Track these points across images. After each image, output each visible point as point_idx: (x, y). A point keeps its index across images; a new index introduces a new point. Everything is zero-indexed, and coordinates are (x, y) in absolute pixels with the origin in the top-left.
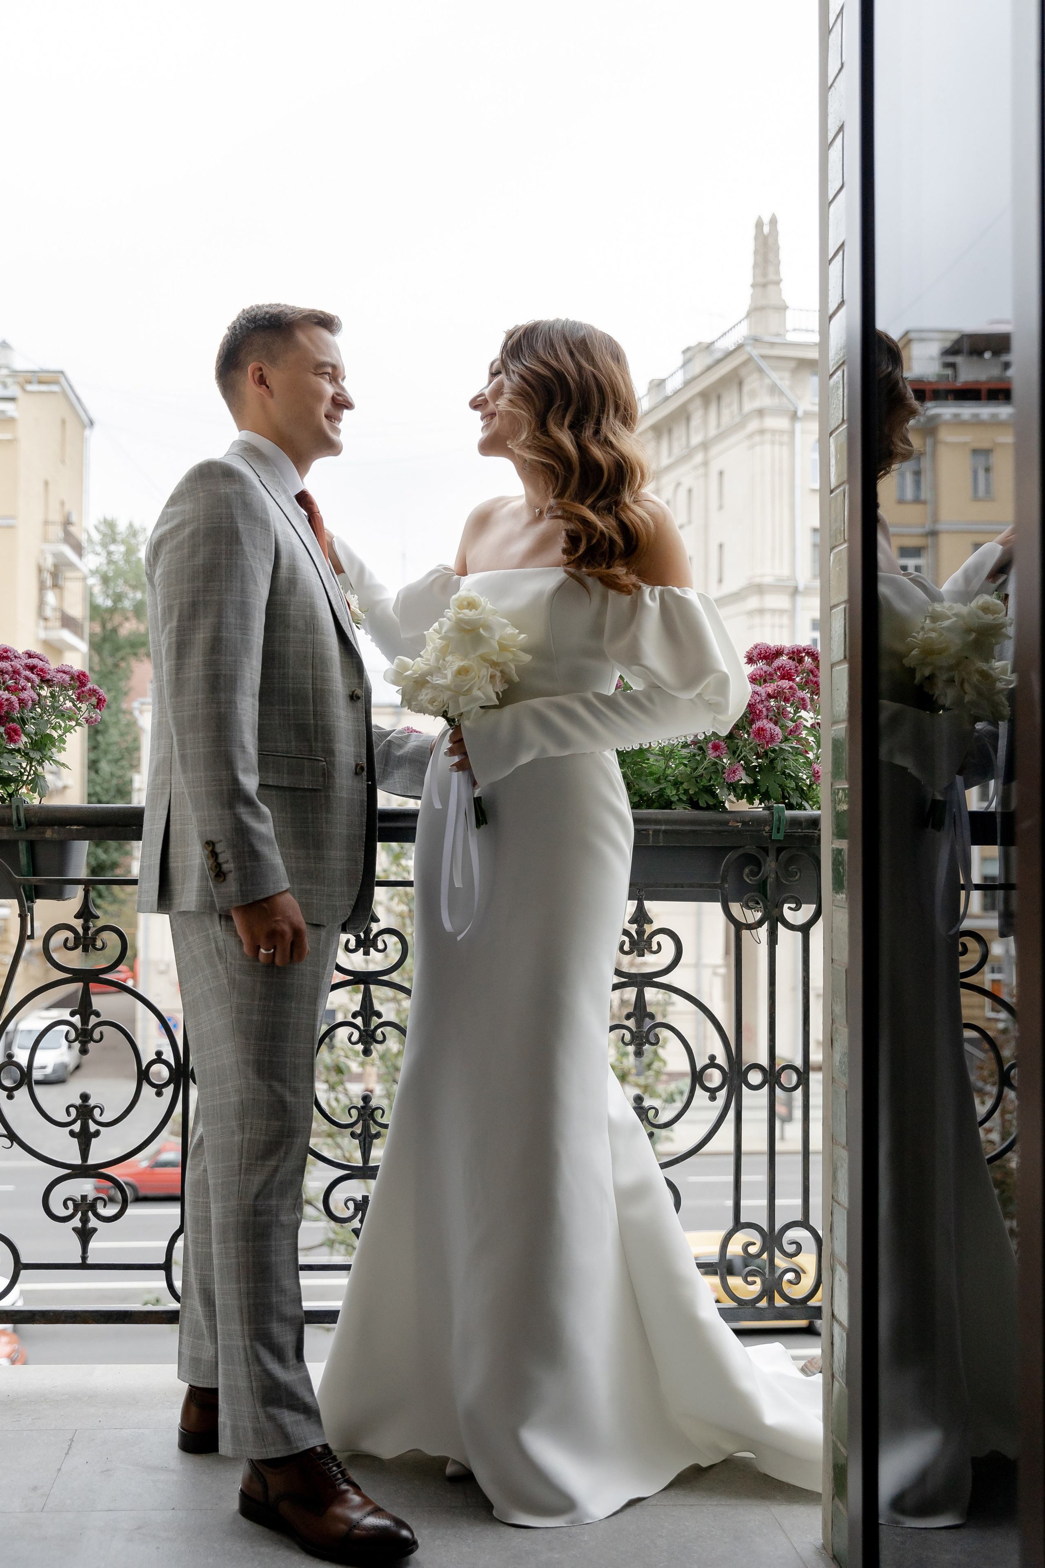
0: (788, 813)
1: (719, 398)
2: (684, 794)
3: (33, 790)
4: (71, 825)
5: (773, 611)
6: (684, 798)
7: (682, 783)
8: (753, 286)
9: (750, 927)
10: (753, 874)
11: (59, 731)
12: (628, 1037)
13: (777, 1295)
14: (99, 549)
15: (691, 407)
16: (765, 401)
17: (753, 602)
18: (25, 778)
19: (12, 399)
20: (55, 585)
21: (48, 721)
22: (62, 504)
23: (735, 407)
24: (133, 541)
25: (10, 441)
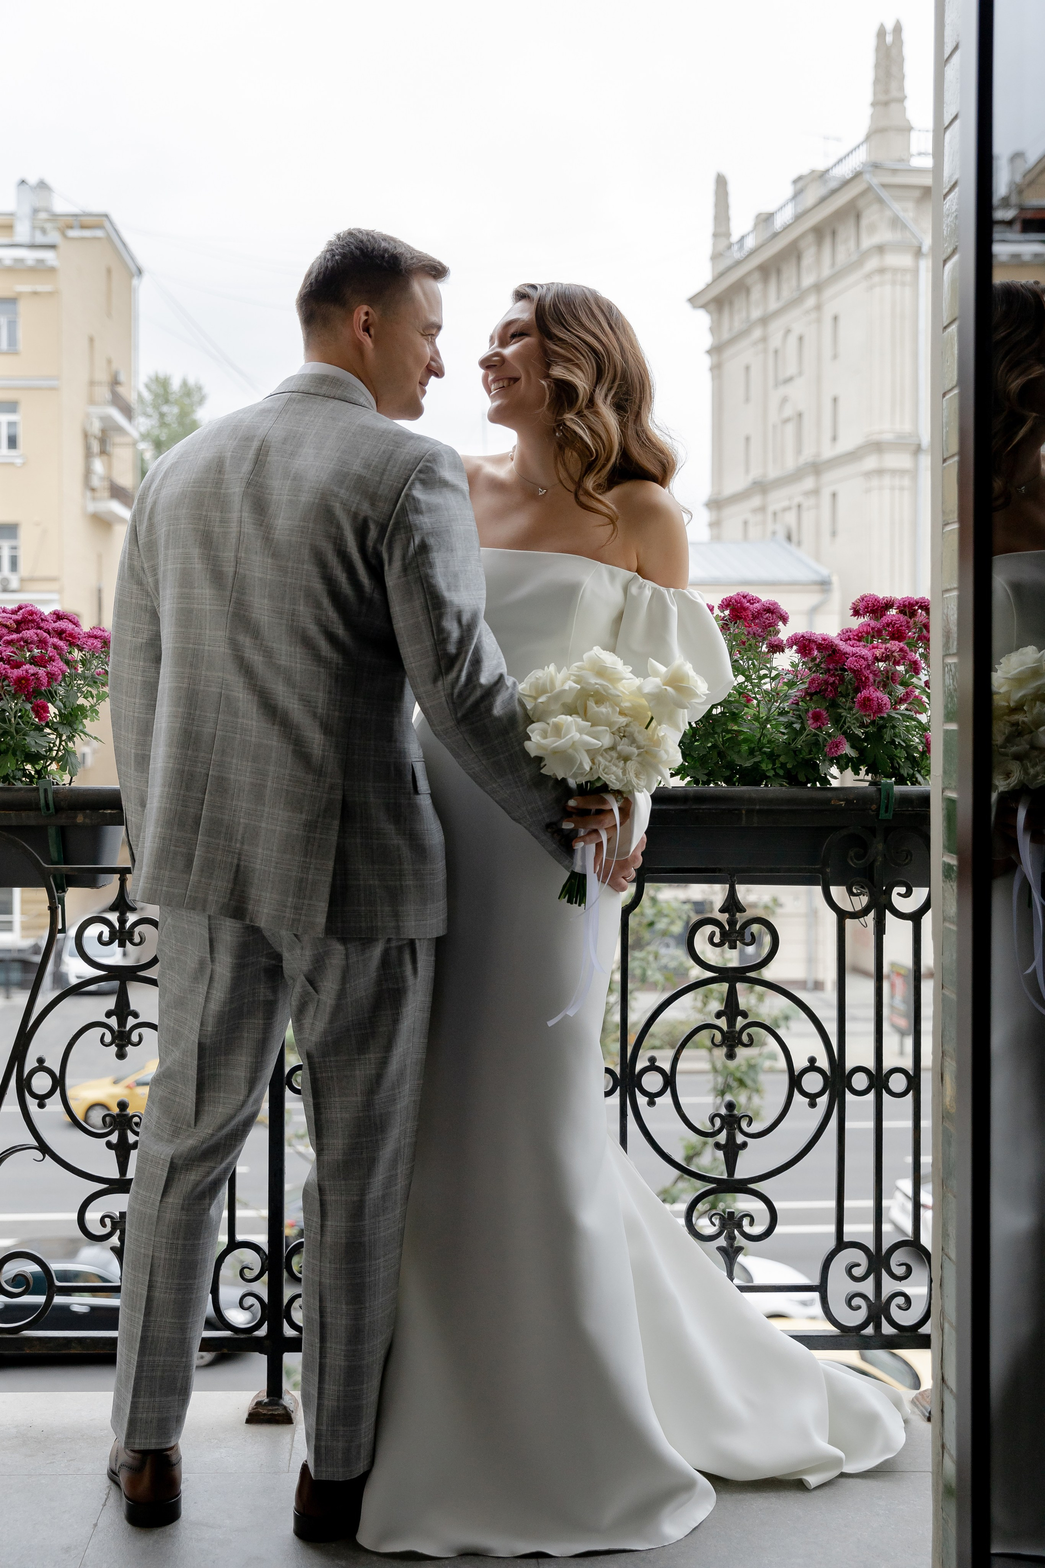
0: (898, 789)
1: (834, 233)
2: (781, 768)
3: (63, 769)
4: (105, 809)
5: (894, 472)
6: (781, 772)
7: (779, 756)
8: (874, 104)
9: (855, 915)
10: (859, 857)
11: (90, 699)
12: (718, 1036)
13: (884, 1322)
14: (150, 410)
15: (803, 244)
16: (884, 235)
17: (871, 462)
18: (54, 753)
19: (52, 247)
20: (103, 452)
21: (79, 690)
22: (109, 362)
23: (852, 243)
24: (187, 401)
25: (50, 294)
